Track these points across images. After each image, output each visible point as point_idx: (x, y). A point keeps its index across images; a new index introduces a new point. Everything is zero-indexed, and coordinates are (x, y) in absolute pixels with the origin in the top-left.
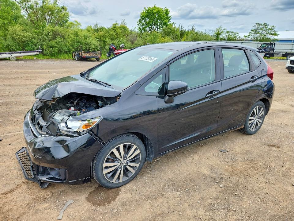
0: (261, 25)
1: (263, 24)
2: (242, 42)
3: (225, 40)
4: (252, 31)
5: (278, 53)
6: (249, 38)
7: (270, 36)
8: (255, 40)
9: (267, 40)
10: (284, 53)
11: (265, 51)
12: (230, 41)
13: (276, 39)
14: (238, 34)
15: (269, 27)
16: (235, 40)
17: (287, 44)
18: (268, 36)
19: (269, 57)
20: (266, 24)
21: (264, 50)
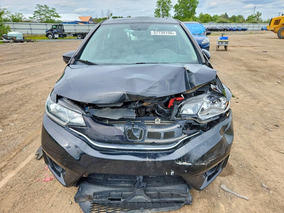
0: (43, 6)
1: (44, 6)
2: (30, 23)
3: (9, 21)
4: (35, 12)
5: (69, 33)
6: (36, 20)
7: (54, 17)
8: (42, 21)
9: (53, 21)
10: (74, 33)
11: (58, 32)
12: (16, 23)
13: (60, 21)
14: (22, 15)
15: (50, 9)
16: (22, 21)
17: (70, 25)
18: (52, 18)
19: (63, 37)
20: (46, 6)
21: (56, 31)
